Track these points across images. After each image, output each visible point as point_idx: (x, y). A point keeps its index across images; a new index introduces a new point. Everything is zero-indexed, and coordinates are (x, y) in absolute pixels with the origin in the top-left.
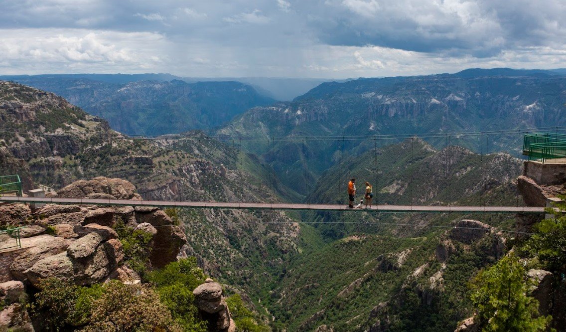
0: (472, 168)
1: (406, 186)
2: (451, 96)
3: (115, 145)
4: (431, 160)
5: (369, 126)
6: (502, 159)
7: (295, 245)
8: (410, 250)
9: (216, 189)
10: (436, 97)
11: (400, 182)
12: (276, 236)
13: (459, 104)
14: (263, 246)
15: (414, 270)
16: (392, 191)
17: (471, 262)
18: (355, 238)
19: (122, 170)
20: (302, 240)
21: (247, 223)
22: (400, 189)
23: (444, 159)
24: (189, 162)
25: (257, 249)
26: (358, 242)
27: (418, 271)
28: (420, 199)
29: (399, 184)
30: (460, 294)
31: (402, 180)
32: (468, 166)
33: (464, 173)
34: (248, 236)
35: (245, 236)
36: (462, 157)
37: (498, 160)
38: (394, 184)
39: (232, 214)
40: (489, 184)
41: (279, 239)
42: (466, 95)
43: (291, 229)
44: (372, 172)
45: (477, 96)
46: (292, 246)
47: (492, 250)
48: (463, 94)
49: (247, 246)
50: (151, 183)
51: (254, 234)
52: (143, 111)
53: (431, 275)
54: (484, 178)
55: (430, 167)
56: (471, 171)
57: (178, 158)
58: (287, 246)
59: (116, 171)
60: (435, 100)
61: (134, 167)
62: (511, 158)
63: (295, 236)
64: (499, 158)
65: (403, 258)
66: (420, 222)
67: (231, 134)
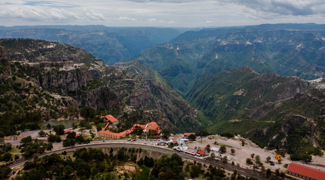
0: (280, 83)
1: (247, 92)
2: (256, 40)
3: (116, 74)
4: (259, 79)
5: (215, 56)
6: (295, 80)
7: (197, 121)
8: (269, 127)
9: (157, 94)
10: (248, 41)
11: (243, 89)
12: (188, 117)
13: (260, 44)
14: (184, 122)
15: (272, 136)
16: (240, 94)
17: (299, 134)
18: (237, 121)
19: (121, 86)
20: (199, 118)
21: (175, 111)
22: (244, 93)
23: (265, 79)
24: (144, 80)
25: (181, 123)
26: (239, 122)
27: (274, 137)
28: (254, 99)
29: (243, 91)
30: (296, 148)
31: (244, 89)
32: (278, 82)
33: (276, 86)
34: (177, 117)
35: (176, 117)
36: (274, 78)
37: (293, 80)
38: (241, 91)
39: (168, 106)
40: (297, 95)
41: (190, 118)
42: (264, 39)
43: (194, 113)
44: (226, 84)
45: (269, 39)
46: (196, 122)
47: (309, 129)
48: (262, 39)
49: (177, 122)
50: (136, 93)
51: (179, 116)
52: (96, 47)
53: (282, 139)
54: (287, 89)
55: (258, 82)
56: (280, 85)
57: (139, 79)
58: (194, 122)
59: (119, 87)
60: (249, 43)
61: (126, 85)
62: (300, 79)
63: (196, 116)
64: (294, 79)
65: (266, 131)
66: (262, 112)
67: (144, 60)
